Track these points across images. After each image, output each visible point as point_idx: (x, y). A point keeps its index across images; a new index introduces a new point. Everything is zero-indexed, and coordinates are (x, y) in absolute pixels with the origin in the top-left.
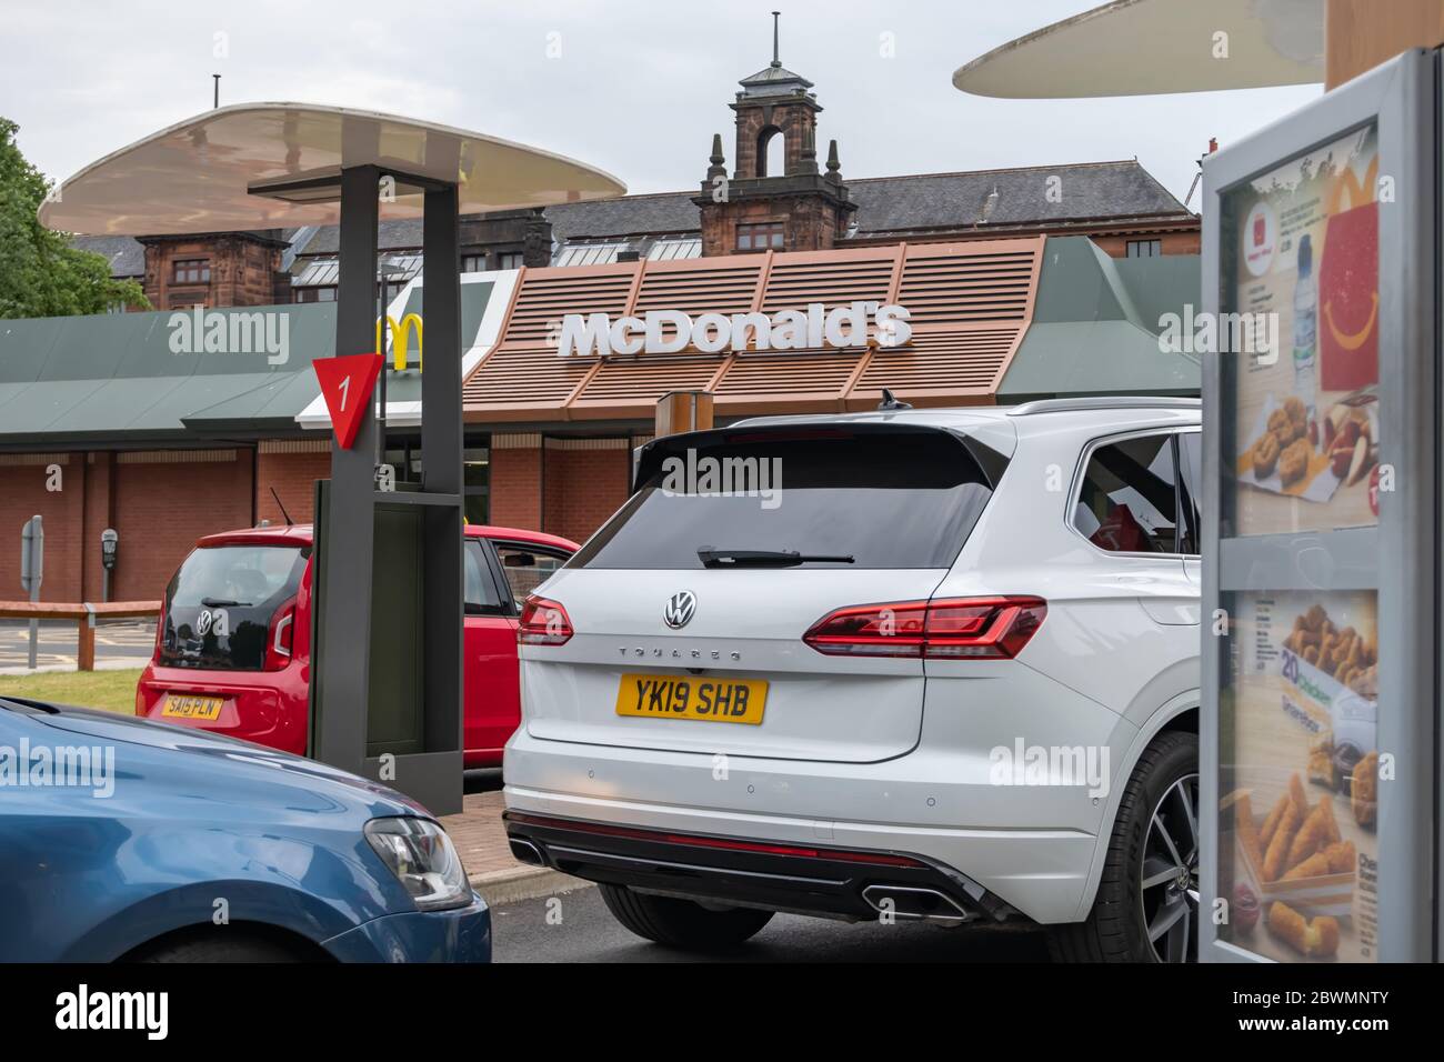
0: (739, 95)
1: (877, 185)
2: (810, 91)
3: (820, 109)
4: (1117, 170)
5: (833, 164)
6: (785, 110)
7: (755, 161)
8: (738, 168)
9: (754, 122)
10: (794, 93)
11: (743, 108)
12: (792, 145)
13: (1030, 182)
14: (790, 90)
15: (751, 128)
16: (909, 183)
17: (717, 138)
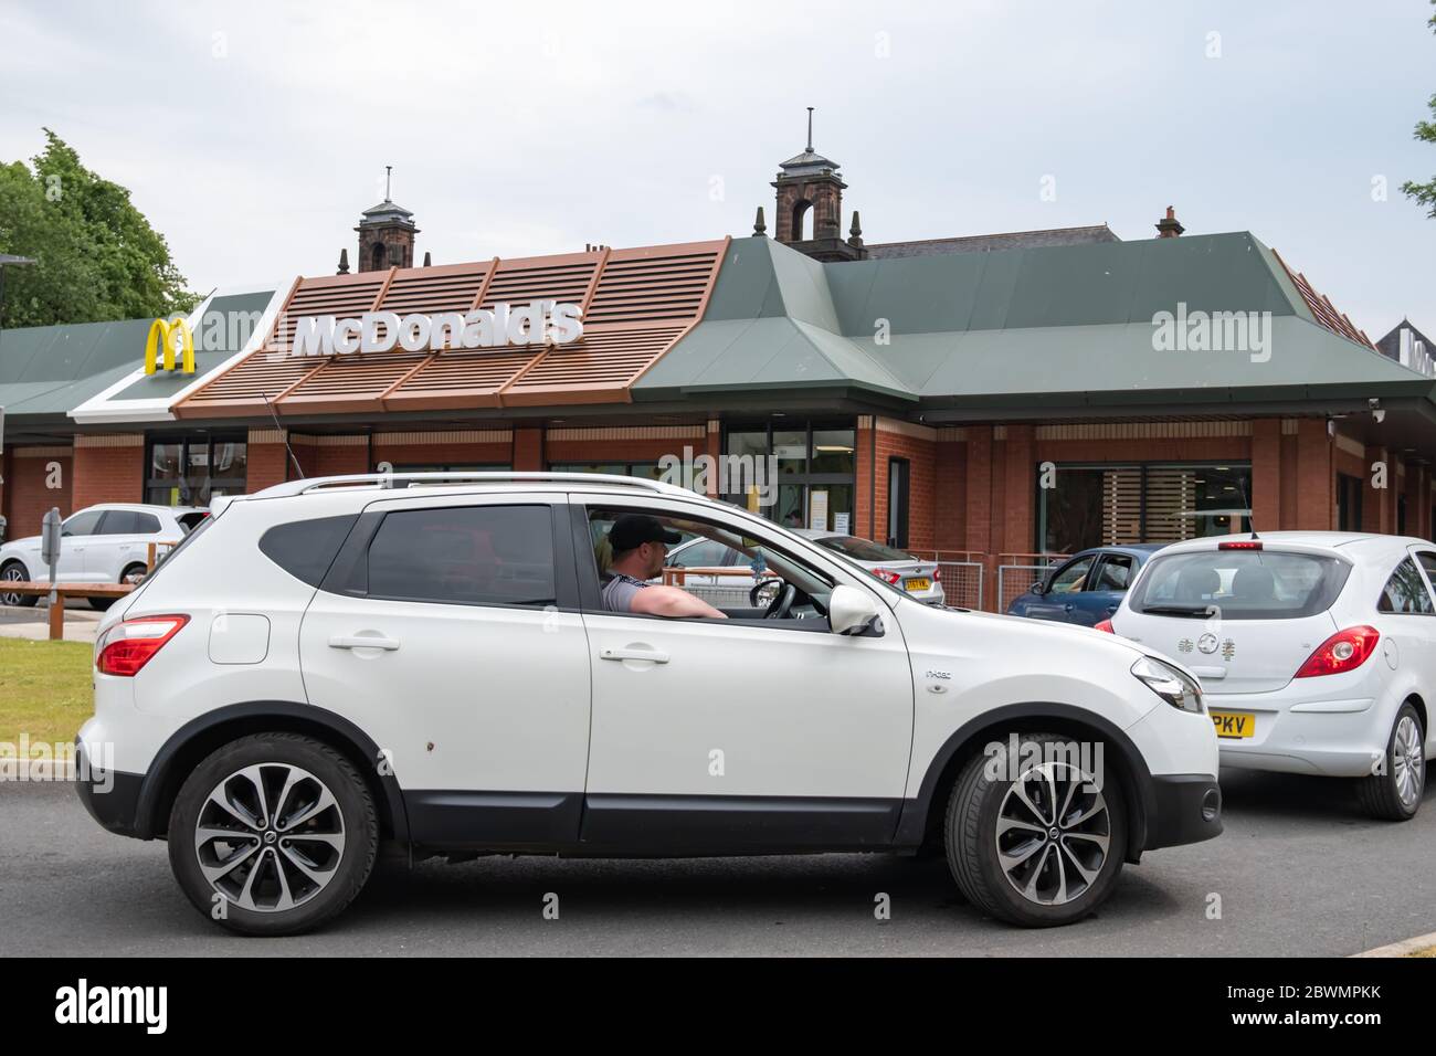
0: (779, 175)
1: (896, 248)
2: (837, 171)
3: (845, 186)
4: (1090, 233)
5: (856, 231)
6: (814, 186)
7: (790, 228)
8: (777, 233)
9: (791, 197)
10: (822, 173)
11: (782, 185)
12: (819, 215)
13: (1018, 244)
14: (819, 171)
15: (788, 202)
16: (920, 246)
17: (760, 210)
